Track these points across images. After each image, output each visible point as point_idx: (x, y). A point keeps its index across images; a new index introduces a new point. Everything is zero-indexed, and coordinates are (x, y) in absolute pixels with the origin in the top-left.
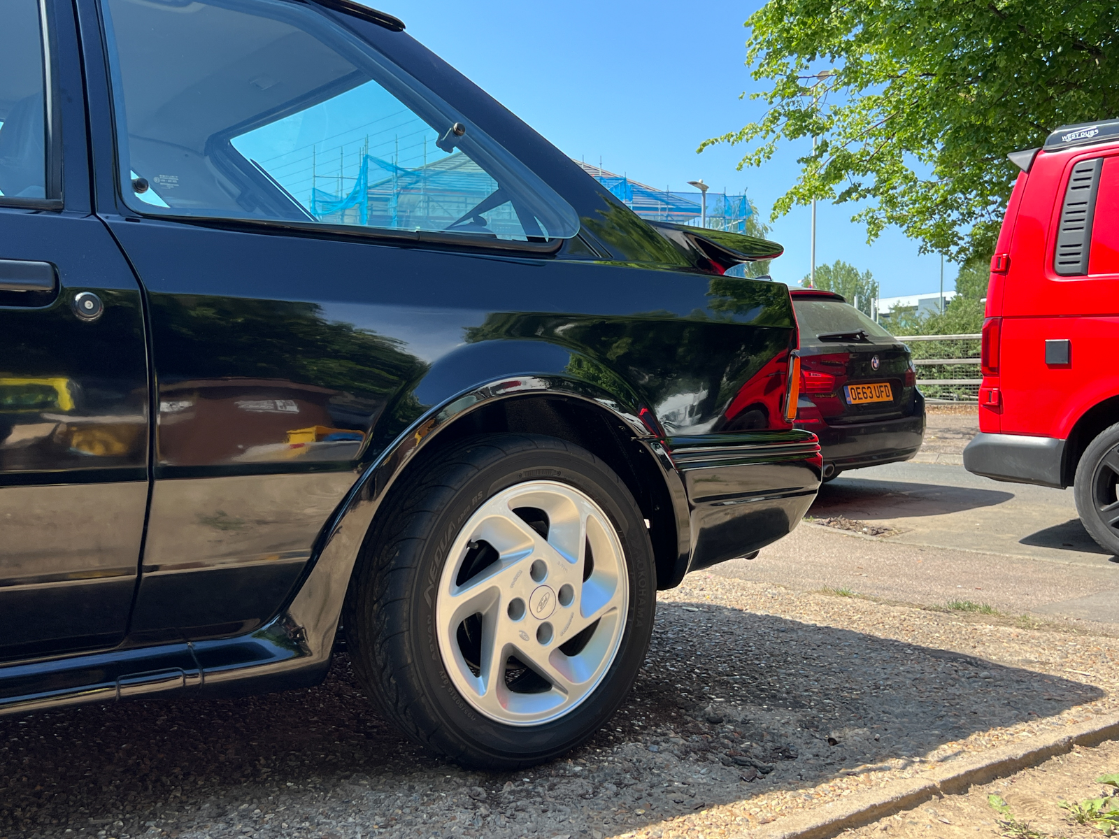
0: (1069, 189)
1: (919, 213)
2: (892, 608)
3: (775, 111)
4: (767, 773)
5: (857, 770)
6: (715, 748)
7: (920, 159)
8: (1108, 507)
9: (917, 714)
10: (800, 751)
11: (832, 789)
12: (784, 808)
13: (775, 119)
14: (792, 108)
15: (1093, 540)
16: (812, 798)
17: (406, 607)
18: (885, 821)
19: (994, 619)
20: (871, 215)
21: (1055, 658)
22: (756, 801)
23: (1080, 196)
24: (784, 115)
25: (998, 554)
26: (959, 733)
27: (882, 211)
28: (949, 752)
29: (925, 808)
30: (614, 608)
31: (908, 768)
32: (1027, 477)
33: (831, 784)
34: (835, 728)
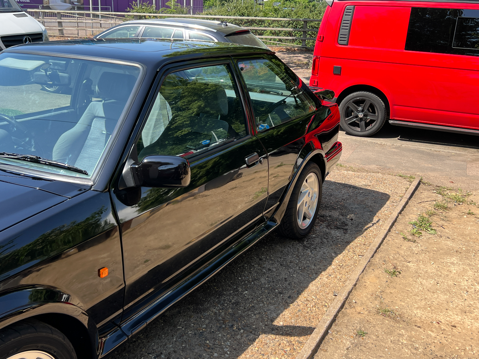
0: (344, 15)
4: (347, 230)
5: (366, 228)
6: (330, 225)
8: (347, 119)
10: (347, 223)
11: (367, 234)
12: (363, 240)
16: (366, 237)
17: (294, 210)
18: (385, 241)
19: (345, 169)
21: (370, 183)
23: (347, 18)
26: (373, 213)
28: (377, 220)
29: (388, 237)
31: (374, 225)
34: (348, 215)
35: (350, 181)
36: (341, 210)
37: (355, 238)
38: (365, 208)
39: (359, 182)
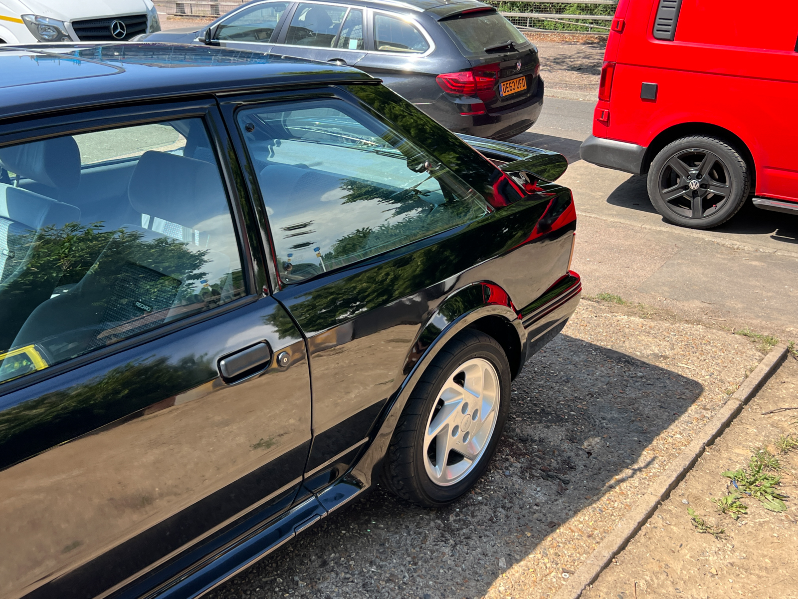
4: (567, 484)
5: (612, 482)
6: (534, 465)
8: (666, 190)
10: (576, 463)
11: (608, 502)
12: (593, 522)
16: (602, 511)
17: (412, 450)
18: (644, 529)
19: (626, 309)
21: (668, 351)
22: (578, 518)
26: (646, 437)
28: (648, 459)
29: (657, 515)
31: (635, 476)
33: (606, 497)
34: (585, 439)
35: (627, 343)
36: (574, 423)
37: (576, 513)
38: (633, 421)
39: (647, 346)
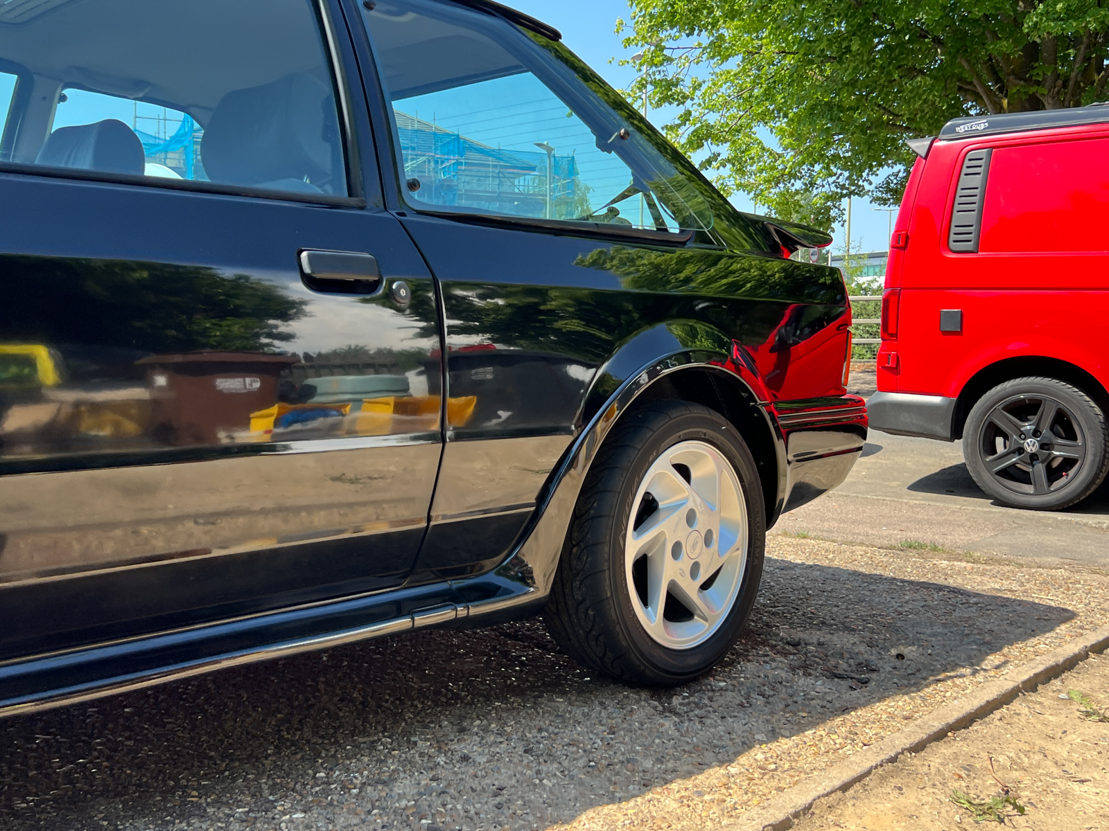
0: (962, 176)
1: (765, 181)
2: (854, 548)
3: (642, 79)
4: (866, 683)
5: (941, 676)
6: (811, 665)
7: (771, 131)
8: (991, 457)
9: (946, 634)
10: (879, 665)
11: (934, 692)
12: (911, 707)
13: (642, 86)
14: (658, 77)
15: (978, 487)
16: (927, 699)
18: (997, 714)
19: (945, 556)
20: (721, 182)
21: (1015, 586)
22: (886, 703)
23: (972, 182)
24: (651, 83)
25: (896, 499)
26: (992, 647)
27: (731, 179)
28: (997, 663)
29: (1018, 703)
30: (738, 549)
31: (978, 675)
32: (920, 431)
33: (931, 688)
34: (892, 647)
35: (949, 580)
36: (873, 633)
37: (882, 700)
39: (980, 584)
